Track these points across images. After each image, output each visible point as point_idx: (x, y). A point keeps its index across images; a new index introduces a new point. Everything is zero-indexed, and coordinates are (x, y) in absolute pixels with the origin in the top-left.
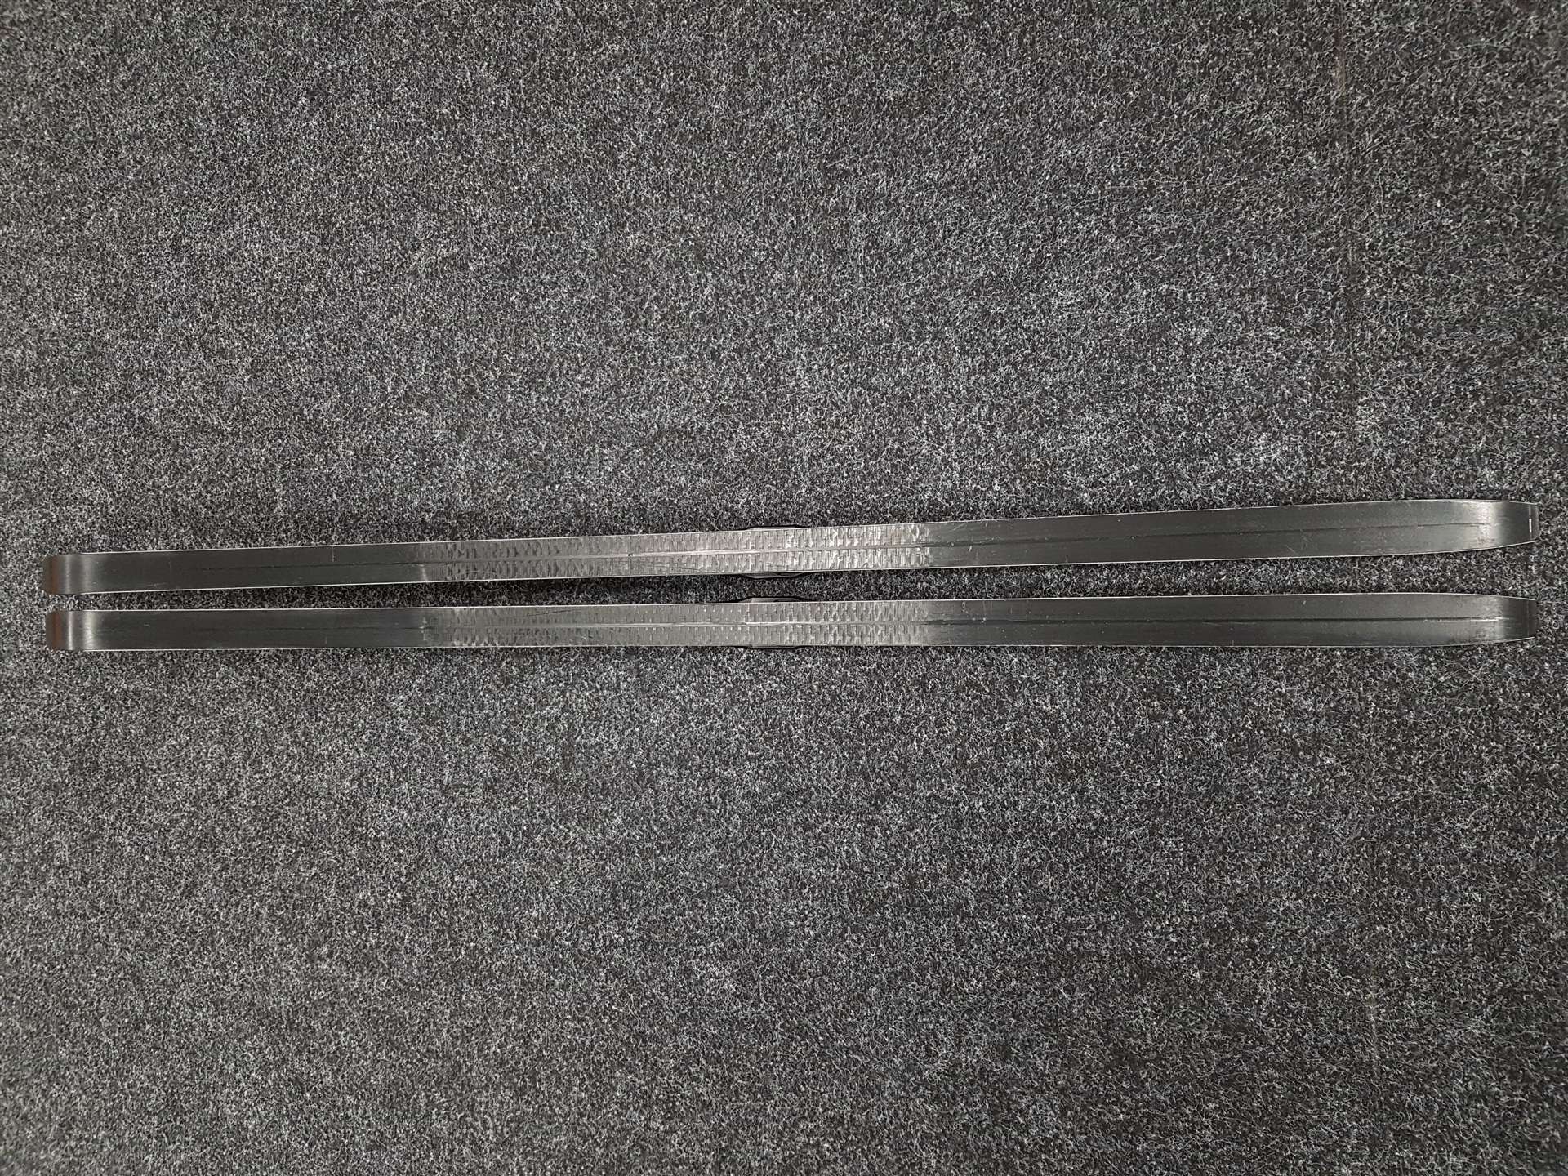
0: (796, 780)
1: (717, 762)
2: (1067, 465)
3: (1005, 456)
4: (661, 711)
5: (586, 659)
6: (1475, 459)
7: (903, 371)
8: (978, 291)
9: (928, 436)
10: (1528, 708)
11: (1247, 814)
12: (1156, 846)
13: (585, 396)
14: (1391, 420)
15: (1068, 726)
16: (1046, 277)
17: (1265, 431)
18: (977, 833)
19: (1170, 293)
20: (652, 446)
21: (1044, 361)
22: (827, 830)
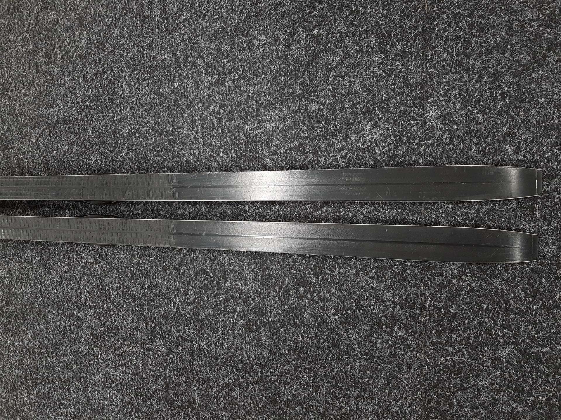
0: (112, 321)
1: (75, 307)
2: (259, 141)
3: (226, 136)
4: (51, 277)
5: (19, 245)
6: (501, 139)
7: (176, 85)
8: (216, 37)
9: (188, 123)
10: (530, 308)
11: (350, 363)
12: (297, 378)
13: (25, 101)
14: (448, 113)
15: (253, 299)
16: (252, 28)
17: (370, 121)
18: (202, 360)
19: (319, 35)
20: (54, 128)
21: (249, 78)
22: (125, 351)
